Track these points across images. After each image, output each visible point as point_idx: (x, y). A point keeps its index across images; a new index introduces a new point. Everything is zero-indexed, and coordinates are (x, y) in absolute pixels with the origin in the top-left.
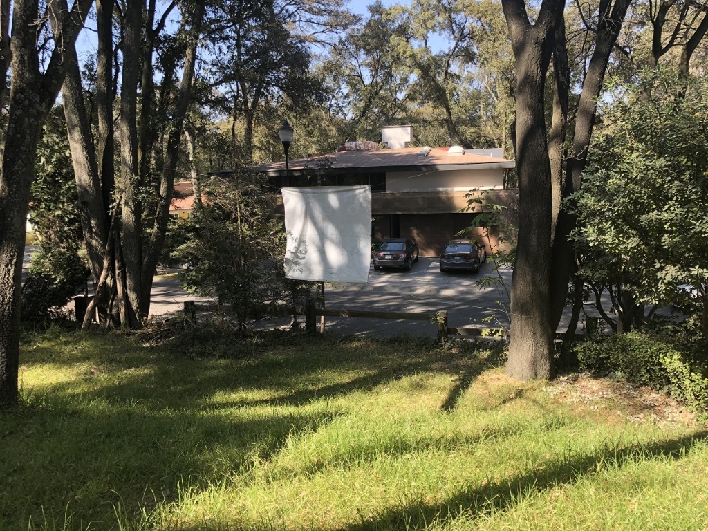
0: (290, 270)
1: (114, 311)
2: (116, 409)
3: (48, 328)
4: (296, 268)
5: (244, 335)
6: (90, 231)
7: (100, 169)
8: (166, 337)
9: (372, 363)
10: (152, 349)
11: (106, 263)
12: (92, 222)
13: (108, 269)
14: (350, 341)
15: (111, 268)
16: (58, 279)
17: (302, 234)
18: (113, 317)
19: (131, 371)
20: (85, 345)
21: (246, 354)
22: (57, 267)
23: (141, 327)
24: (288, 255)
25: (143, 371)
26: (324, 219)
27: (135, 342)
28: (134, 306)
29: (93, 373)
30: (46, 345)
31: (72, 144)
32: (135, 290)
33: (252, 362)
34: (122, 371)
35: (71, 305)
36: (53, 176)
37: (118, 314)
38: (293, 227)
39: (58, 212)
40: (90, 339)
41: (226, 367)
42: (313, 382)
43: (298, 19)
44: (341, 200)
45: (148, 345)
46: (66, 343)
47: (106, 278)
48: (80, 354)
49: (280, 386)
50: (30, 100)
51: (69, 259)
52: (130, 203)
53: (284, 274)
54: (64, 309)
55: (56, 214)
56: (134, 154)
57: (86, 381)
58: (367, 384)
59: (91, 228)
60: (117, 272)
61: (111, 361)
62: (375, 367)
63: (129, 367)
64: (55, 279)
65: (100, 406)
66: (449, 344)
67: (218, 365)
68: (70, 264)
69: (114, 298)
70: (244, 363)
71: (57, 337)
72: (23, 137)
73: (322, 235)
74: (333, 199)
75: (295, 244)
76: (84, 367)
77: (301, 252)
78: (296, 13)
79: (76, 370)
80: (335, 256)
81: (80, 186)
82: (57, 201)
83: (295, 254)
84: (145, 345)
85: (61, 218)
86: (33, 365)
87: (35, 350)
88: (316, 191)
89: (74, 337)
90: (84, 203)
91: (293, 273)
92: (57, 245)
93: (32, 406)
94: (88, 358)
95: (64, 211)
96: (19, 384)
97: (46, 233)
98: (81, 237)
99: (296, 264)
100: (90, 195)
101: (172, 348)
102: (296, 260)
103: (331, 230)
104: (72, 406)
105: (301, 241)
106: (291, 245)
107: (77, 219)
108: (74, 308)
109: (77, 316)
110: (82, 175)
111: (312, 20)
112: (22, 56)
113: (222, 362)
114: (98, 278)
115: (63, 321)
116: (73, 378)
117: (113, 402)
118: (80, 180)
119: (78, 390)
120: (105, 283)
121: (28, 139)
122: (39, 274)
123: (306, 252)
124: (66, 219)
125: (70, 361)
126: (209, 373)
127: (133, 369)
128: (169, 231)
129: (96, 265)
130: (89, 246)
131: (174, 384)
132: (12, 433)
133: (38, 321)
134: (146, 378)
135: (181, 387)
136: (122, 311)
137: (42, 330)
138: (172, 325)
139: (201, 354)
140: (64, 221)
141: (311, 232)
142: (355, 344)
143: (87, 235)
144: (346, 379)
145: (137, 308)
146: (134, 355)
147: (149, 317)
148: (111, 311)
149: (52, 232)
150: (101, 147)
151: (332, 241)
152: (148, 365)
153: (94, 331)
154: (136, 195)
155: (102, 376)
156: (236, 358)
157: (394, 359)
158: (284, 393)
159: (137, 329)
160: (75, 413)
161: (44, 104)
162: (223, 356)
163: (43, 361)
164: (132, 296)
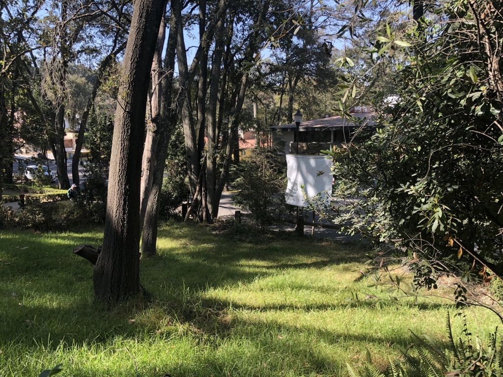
0: (288, 199)
1: (200, 213)
2: (194, 261)
3: (169, 219)
4: (291, 198)
5: (264, 232)
6: (191, 171)
7: (197, 138)
8: (224, 229)
9: (327, 254)
10: (217, 235)
11: (198, 188)
12: (192, 166)
13: (199, 191)
14: (322, 241)
15: (200, 190)
16: (175, 195)
17: (295, 180)
18: (199, 217)
19: (205, 245)
20: (185, 230)
21: (262, 242)
22: (174, 188)
23: (213, 223)
24: (287, 191)
25: (210, 246)
26: (307, 172)
27: (209, 230)
28: (210, 212)
29: (187, 245)
30: (167, 228)
31: (185, 126)
32: (211, 203)
33: (264, 247)
34: (201, 245)
35: (180, 208)
36: (175, 141)
37: (202, 215)
38: (291, 176)
39: (176, 161)
40: (188, 227)
41: (250, 248)
42: (292, 261)
43: (329, 23)
44: (316, 163)
45: (215, 232)
46: (177, 228)
47: (197, 196)
48: (182, 235)
49: (274, 260)
50: (167, 124)
51: (180, 184)
52: (211, 157)
53: (285, 201)
54: (177, 211)
55: (175, 161)
56: (214, 131)
57: (184, 248)
58: (319, 265)
59: (191, 169)
60: (203, 193)
61: (196, 239)
62: (328, 257)
63: (204, 243)
64: (173, 195)
65: (187, 259)
66: (378, 249)
67: (247, 246)
68: (181, 187)
69: (201, 206)
70: (259, 247)
71: (172, 225)
72: (164, 141)
73: (306, 181)
74: (312, 162)
75: (291, 185)
76: (183, 241)
77: (295, 190)
78: (327, 20)
79: (179, 242)
80: (312, 193)
81: (187, 147)
82: (176, 155)
83: (291, 191)
84: (214, 233)
85: (177, 164)
86: (161, 238)
87: (162, 231)
88: (304, 157)
89: (180, 225)
90: (189, 156)
91: (290, 201)
92: (175, 177)
93: (161, 256)
94: (186, 237)
95: (179, 160)
96: (157, 245)
97: (170, 171)
98: (187, 174)
99: (292, 196)
100: (191, 152)
101: (226, 236)
102: (292, 194)
103: (311, 179)
104: (177, 257)
105: (295, 184)
106: (289, 186)
107: (185, 164)
108: (181, 210)
109: (183, 214)
110: (188, 142)
111: (338, 24)
112: (165, 105)
113: (249, 245)
114: (194, 196)
115: (175, 216)
116: (178, 246)
117: (193, 258)
118: (187, 144)
119: (180, 252)
120: (197, 198)
121: (165, 141)
122: (166, 192)
123: (297, 190)
124: (180, 164)
125: (178, 237)
126: (241, 250)
127: (206, 244)
128: (231, 171)
129: (193, 189)
130: (190, 178)
131: (223, 254)
132: (153, 266)
133: (165, 216)
134: (211, 249)
135: (226, 256)
136: (204, 214)
137: (166, 220)
138: (228, 224)
139: (240, 240)
140: (179, 165)
141: (300, 180)
142: (324, 244)
143: (189, 173)
144: (309, 261)
145: (212, 213)
146: (208, 237)
147: (218, 218)
148: (199, 213)
149: (173, 171)
150: (199, 126)
151: (311, 184)
152: (213, 243)
153: (190, 223)
154: (214, 154)
155: (191, 246)
156: (257, 244)
157: (342, 254)
158: (275, 264)
159: (211, 224)
160: (177, 260)
161: (172, 126)
162: (250, 242)
163: (166, 236)
164: (209, 206)
